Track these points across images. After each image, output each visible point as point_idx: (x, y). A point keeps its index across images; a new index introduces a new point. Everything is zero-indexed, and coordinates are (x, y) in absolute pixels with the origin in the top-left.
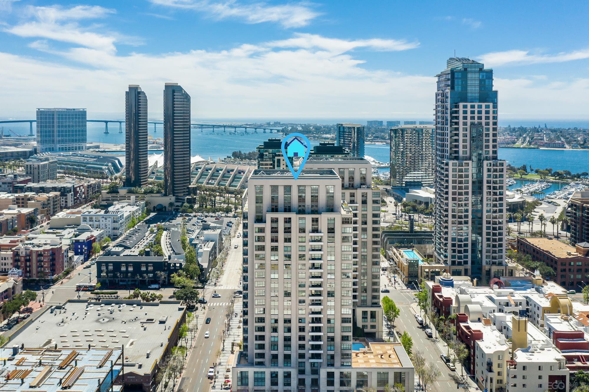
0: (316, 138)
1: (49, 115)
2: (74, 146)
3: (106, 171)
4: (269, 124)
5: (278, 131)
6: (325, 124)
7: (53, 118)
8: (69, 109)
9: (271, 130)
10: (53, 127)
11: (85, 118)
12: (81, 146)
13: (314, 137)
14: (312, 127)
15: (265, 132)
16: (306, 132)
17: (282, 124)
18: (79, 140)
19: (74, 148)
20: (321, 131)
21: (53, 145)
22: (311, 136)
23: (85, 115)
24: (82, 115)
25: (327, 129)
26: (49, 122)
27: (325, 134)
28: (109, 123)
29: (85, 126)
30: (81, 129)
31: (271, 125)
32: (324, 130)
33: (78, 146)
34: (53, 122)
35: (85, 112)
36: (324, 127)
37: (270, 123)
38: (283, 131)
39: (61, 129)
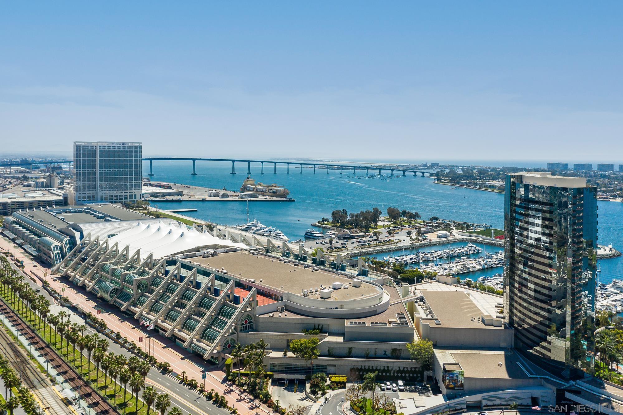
0: (478, 187)
1: (89, 151)
2: (124, 194)
3: (56, 252)
4: (425, 166)
5: (431, 175)
6: (493, 166)
7: (95, 156)
8: (117, 144)
9: (423, 173)
10: (95, 167)
11: (140, 156)
12: (133, 194)
13: (476, 184)
14: (476, 170)
15: (415, 176)
16: (466, 176)
17: (441, 166)
18: (132, 186)
19: (123, 197)
20: (487, 176)
21: (94, 192)
22: (471, 184)
23: (141, 152)
24: (136, 151)
25: (495, 172)
26: (89, 161)
27: (492, 179)
28: (264, 163)
29: (140, 166)
30: (133, 170)
31: (428, 167)
32: (491, 175)
33: (129, 194)
34: (95, 161)
35: (140, 147)
36: (492, 170)
37: (426, 164)
38: (437, 175)
39: (104, 170)
